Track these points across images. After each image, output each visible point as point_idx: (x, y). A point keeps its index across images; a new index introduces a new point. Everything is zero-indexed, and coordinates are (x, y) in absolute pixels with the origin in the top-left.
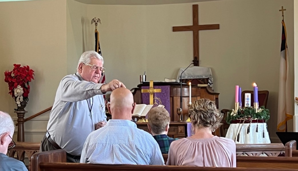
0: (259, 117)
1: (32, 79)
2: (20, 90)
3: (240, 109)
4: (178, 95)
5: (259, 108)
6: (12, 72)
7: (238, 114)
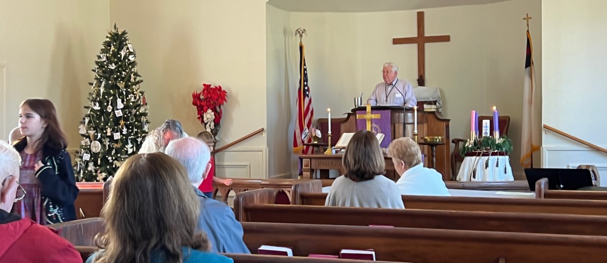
0: (500, 149)
2: (211, 115)
5: (500, 138)
6: (201, 93)
7: (474, 145)
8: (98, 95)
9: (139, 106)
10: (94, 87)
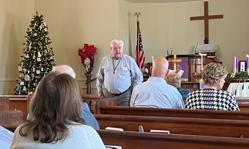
1: (95, 53)
2: (88, 60)
3: (237, 73)
4: (193, 64)
6: (83, 49)
7: (236, 76)
8: (28, 50)
9: (50, 56)
10: (26, 46)
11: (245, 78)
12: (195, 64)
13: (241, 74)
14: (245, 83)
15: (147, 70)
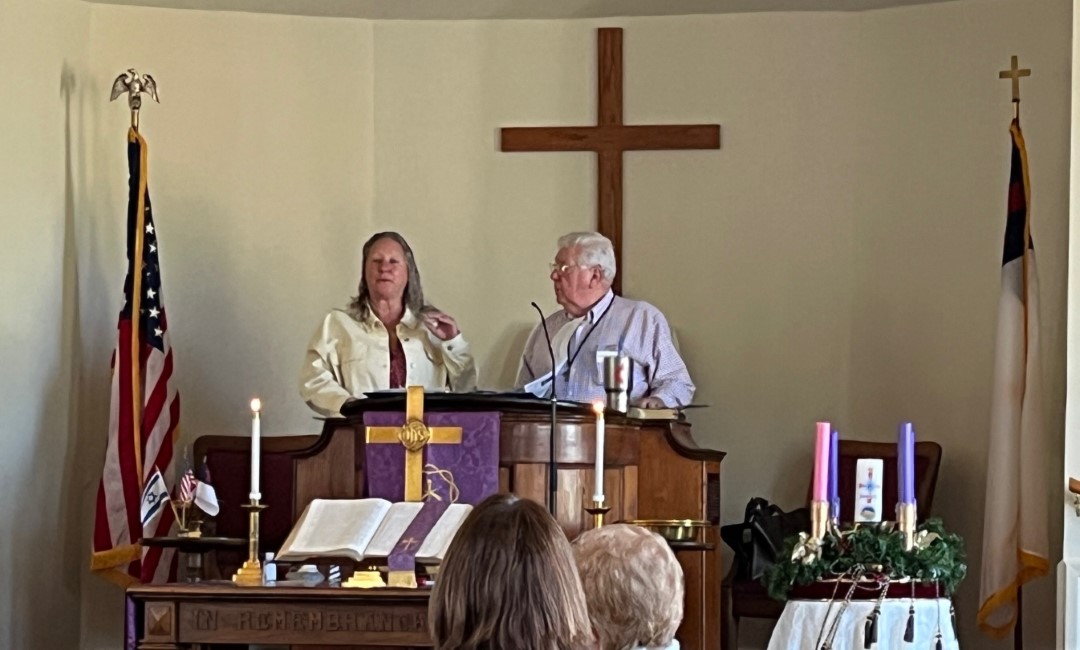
0: (920, 571)
3: (835, 534)
4: (534, 460)
7: (823, 556)
11: (886, 571)
12: (548, 460)
13: (858, 540)
14: (887, 605)
15: (208, 498)
